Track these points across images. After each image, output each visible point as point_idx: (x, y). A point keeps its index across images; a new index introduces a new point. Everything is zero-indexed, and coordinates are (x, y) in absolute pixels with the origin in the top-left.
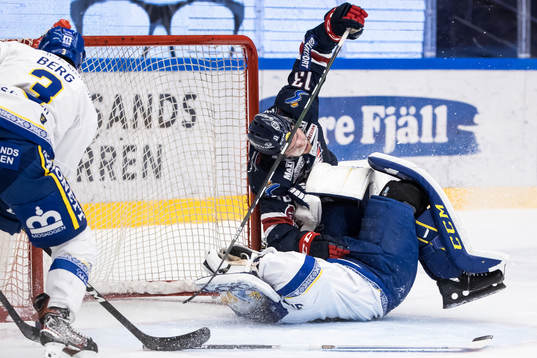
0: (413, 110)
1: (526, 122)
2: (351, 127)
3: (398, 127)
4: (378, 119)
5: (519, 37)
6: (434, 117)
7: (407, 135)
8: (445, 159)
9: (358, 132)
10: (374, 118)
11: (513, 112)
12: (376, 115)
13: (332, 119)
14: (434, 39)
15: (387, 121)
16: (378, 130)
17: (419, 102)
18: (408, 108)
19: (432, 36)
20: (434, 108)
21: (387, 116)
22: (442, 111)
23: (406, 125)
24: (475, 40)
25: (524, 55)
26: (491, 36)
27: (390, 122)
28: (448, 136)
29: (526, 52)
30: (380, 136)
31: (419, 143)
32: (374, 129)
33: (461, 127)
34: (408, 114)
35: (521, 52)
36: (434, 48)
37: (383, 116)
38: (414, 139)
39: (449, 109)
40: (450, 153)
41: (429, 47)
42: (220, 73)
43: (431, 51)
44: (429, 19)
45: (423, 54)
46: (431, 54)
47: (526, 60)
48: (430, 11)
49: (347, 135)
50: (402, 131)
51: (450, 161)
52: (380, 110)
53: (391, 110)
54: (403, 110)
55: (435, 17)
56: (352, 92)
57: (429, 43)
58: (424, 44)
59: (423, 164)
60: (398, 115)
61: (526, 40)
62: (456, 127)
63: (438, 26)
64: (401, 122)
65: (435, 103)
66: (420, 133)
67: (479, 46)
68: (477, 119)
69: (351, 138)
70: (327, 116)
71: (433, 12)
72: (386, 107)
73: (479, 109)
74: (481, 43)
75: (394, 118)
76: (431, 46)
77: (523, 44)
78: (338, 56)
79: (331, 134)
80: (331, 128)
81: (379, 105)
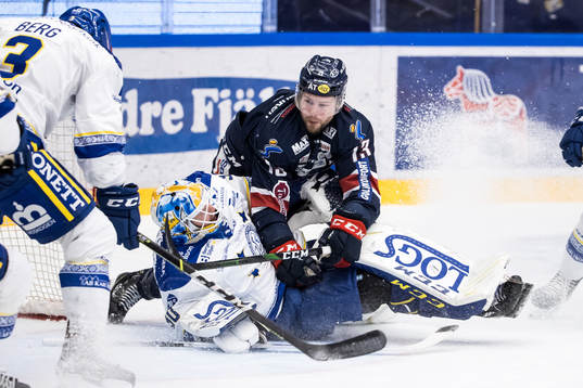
0: (251, 93)
1: (382, 106)
2: (180, 114)
3: (234, 113)
4: (210, 104)
5: (372, 8)
9: (188, 119)
10: (207, 103)
11: (367, 95)
12: (208, 99)
13: (157, 105)
14: (275, 12)
15: (221, 106)
16: (210, 116)
17: (258, 84)
18: (245, 91)
19: (272, 8)
21: (221, 100)
24: (321, 12)
25: (378, 28)
26: (340, 6)
29: (381, 25)
30: (213, 124)
32: (206, 116)
34: (245, 98)
35: (375, 25)
36: (275, 20)
41: (269, 20)
43: (272, 24)
45: (262, 27)
46: (271, 28)
47: (381, 33)
49: (175, 122)
52: (213, 93)
53: (226, 93)
54: (240, 93)
56: (181, 73)
57: (269, 16)
58: (263, 17)
60: (234, 99)
61: (381, 11)
67: (326, 17)
69: (180, 126)
70: (152, 101)
72: (220, 89)
74: (330, 15)
75: (229, 102)
76: (272, 18)
77: (378, 16)
78: (164, 31)
79: (156, 122)
80: (156, 115)
81: (212, 87)
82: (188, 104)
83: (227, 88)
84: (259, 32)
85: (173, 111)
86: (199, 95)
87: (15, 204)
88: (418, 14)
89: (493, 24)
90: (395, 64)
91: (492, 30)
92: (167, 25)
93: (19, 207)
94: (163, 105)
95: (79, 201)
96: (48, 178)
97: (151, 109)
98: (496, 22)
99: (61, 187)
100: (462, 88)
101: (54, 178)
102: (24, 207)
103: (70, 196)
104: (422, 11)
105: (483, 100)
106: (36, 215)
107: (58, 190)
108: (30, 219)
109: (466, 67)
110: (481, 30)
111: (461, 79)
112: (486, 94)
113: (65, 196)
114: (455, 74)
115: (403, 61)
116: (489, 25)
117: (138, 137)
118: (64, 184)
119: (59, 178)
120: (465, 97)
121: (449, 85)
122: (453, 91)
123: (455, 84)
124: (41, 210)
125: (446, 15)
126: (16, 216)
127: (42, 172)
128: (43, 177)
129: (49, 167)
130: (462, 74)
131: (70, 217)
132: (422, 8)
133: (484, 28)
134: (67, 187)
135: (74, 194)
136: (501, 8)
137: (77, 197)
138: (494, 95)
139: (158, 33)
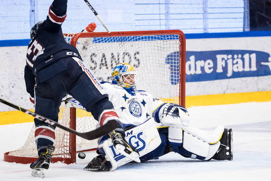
0: (240, 56)
2: (212, 65)
3: (233, 64)
4: (224, 61)
6: (250, 59)
7: (238, 67)
8: (256, 78)
9: (215, 67)
10: (222, 60)
12: (223, 59)
13: (203, 61)
14: (249, 23)
15: (228, 61)
16: (224, 66)
17: (243, 52)
18: (238, 55)
19: (248, 21)
20: (250, 54)
21: (228, 59)
22: (253, 56)
23: (237, 63)
24: (267, 22)
27: (230, 62)
28: (257, 67)
30: (225, 69)
31: (243, 71)
32: (222, 65)
33: (263, 63)
34: (238, 58)
36: (249, 26)
37: (226, 59)
38: (241, 69)
39: (256, 55)
40: (258, 75)
41: (246, 26)
42: (146, 42)
43: (247, 28)
44: (246, 14)
45: (244, 30)
46: (247, 30)
48: (246, 10)
49: (210, 68)
50: (235, 66)
51: (258, 79)
52: (225, 56)
53: (230, 56)
54: (236, 56)
55: (249, 13)
56: (211, 48)
57: (247, 24)
58: (244, 25)
59: (245, 81)
60: (233, 59)
62: (260, 63)
63: (250, 16)
64: (235, 62)
65: (250, 52)
66: (244, 67)
67: (270, 25)
69: (212, 70)
70: (200, 60)
71: (248, 10)
72: (228, 55)
75: (231, 60)
76: (248, 25)
78: (205, 32)
79: (202, 68)
80: (202, 66)
81: (224, 54)
84: (242, 31)
139: (203, 32)
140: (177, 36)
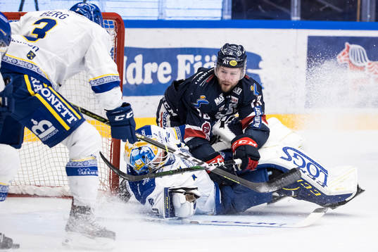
0: (214, 58)
1: (297, 67)
2: (169, 71)
4: (189, 65)
5: (292, 5)
10: (186, 64)
11: (288, 60)
12: (187, 62)
13: (155, 65)
14: (230, 6)
15: (195, 66)
16: (189, 72)
18: (211, 57)
19: (228, 4)
21: (195, 62)
24: (260, 7)
25: (296, 18)
26: (273, 4)
29: (297, 16)
32: (186, 72)
34: (211, 61)
35: (294, 16)
36: (230, 12)
37: (192, 62)
41: (226, 12)
43: (228, 14)
45: (222, 18)
46: (228, 17)
47: (297, 21)
49: (166, 76)
52: (190, 58)
53: (199, 58)
54: (207, 58)
56: (170, 44)
57: (227, 9)
58: (222, 10)
60: (203, 61)
61: (297, 7)
64: (206, 67)
67: (263, 11)
68: (261, 65)
69: (169, 78)
70: (152, 62)
72: (195, 56)
73: (263, 57)
74: (265, 9)
75: (200, 63)
76: (228, 10)
77: (296, 10)
78: (160, 18)
79: (154, 75)
80: (154, 71)
81: (190, 54)
82: (174, 64)
83: (199, 54)
84: (219, 19)
85: (165, 69)
86: (181, 59)
87: (32, 120)
88: (321, 9)
89: (369, 16)
90: (306, 41)
91: (368, 20)
92: (162, 14)
93: (35, 122)
94: (159, 65)
95: (73, 118)
96: (53, 103)
97: (151, 67)
98: (370, 14)
99: (62, 109)
100: (348, 56)
101: (57, 103)
102: (38, 122)
103: (67, 115)
104: (324, 8)
105: (361, 65)
106: (46, 127)
107: (59, 110)
108: (42, 130)
109: (351, 43)
110: (361, 19)
111: (348, 51)
112: (363, 60)
113: (64, 114)
114: (344, 48)
115: (311, 39)
116: (366, 16)
117: (142, 85)
118: (63, 107)
119: (60, 103)
120: (350, 62)
121: (340, 54)
122: (343, 58)
123: (344, 54)
124: (49, 124)
125: (340, 10)
126: (34, 128)
127: (49, 99)
128: (50, 103)
129: (53, 97)
130: (349, 47)
131: (67, 128)
132: (324, 5)
133: (363, 18)
134: (65, 109)
135: (69, 113)
136: (374, 6)
137: (72, 115)
138: (368, 61)
139: (156, 19)
140: (111, 23)
